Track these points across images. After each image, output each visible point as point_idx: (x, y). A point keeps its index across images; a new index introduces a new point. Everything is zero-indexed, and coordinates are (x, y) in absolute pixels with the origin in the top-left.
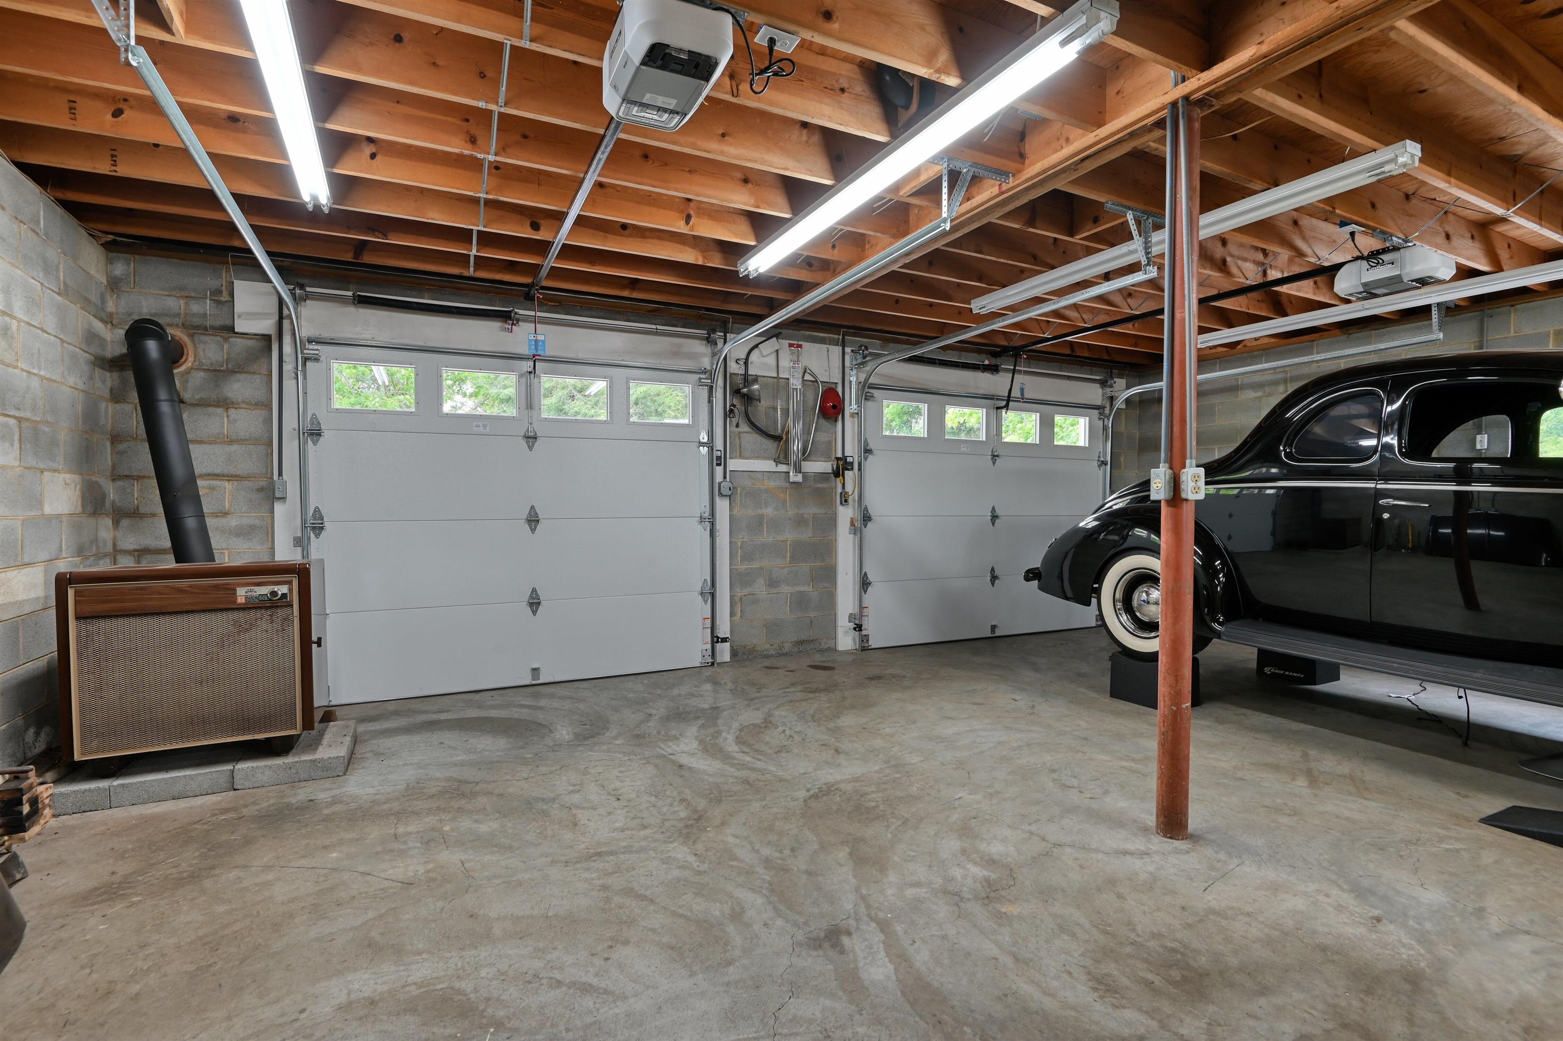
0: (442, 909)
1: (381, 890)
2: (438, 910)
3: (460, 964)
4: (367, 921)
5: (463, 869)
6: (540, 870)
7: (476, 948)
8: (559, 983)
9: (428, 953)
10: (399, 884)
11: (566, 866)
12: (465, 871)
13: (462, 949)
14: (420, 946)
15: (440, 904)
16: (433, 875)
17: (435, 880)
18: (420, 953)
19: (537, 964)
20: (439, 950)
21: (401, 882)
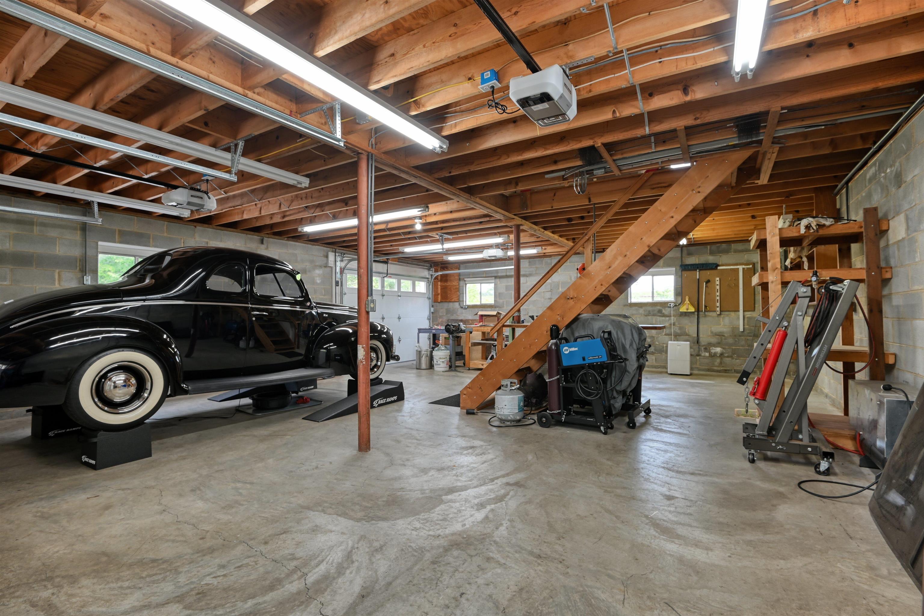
0: (651, 573)
1: (690, 611)
2: (654, 572)
3: (653, 541)
4: (700, 589)
5: (626, 596)
6: (580, 566)
7: (642, 543)
8: (616, 517)
9: (666, 553)
10: (674, 607)
11: (563, 560)
12: (626, 592)
13: (648, 546)
14: (669, 558)
15: (652, 576)
16: (649, 603)
17: (649, 597)
18: (670, 555)
19: (619, 525)
20: (660, 551)
21: (673, 609)
